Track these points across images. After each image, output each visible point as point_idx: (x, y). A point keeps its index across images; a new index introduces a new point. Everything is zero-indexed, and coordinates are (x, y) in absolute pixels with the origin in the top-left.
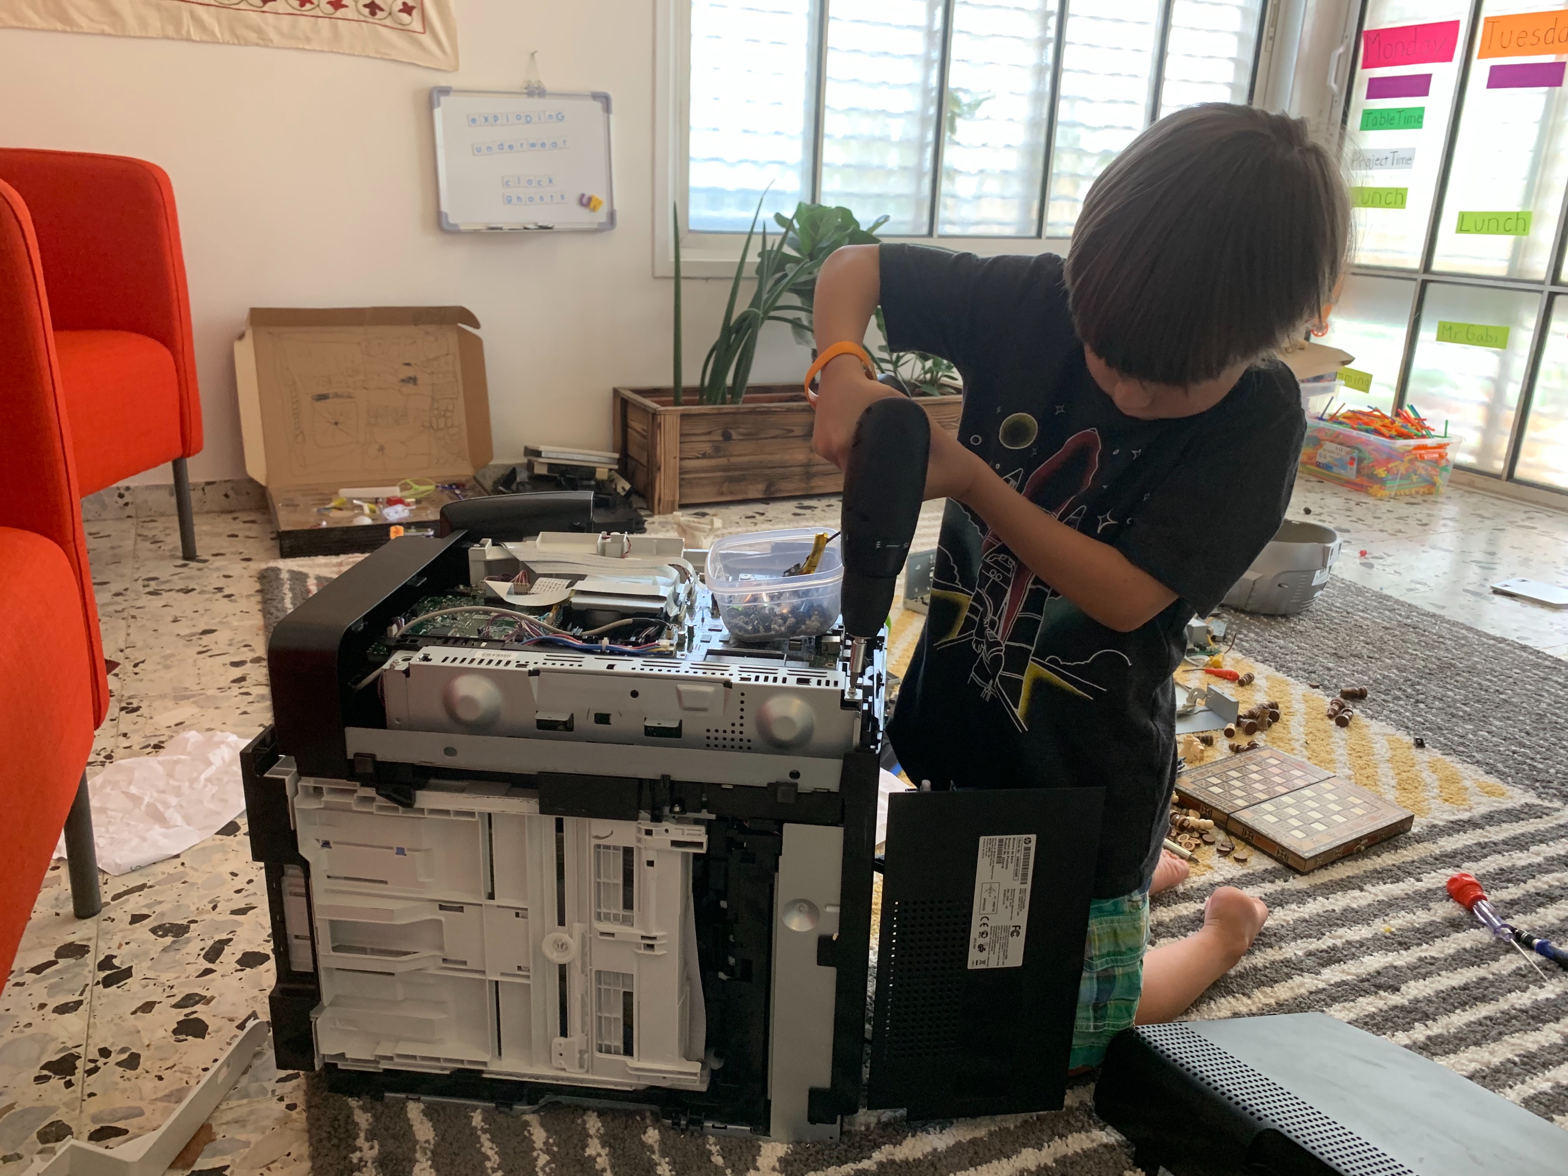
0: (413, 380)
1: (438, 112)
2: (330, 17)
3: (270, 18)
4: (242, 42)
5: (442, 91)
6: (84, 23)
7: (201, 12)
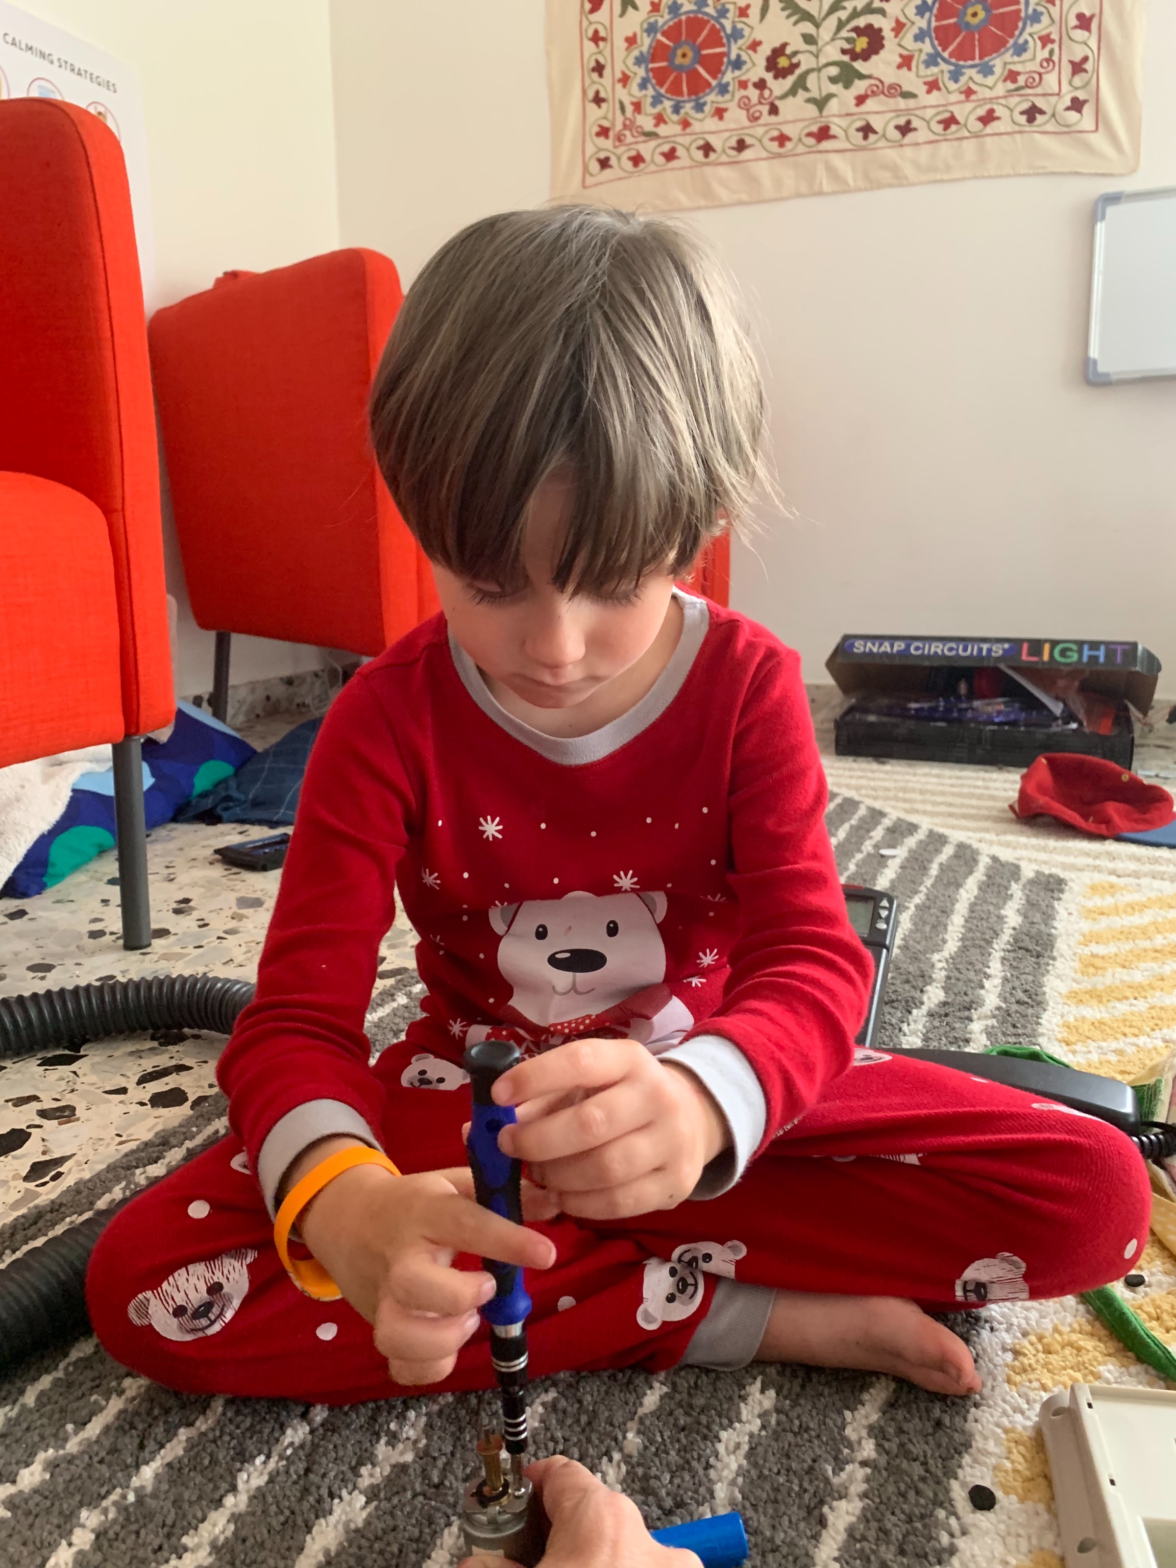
1: (1100, 228)
2: (977, 136)
3: (908, 152)
4: (874, 185)
5: (1114, 199)
6: (724, 195)
7: (837, 160)
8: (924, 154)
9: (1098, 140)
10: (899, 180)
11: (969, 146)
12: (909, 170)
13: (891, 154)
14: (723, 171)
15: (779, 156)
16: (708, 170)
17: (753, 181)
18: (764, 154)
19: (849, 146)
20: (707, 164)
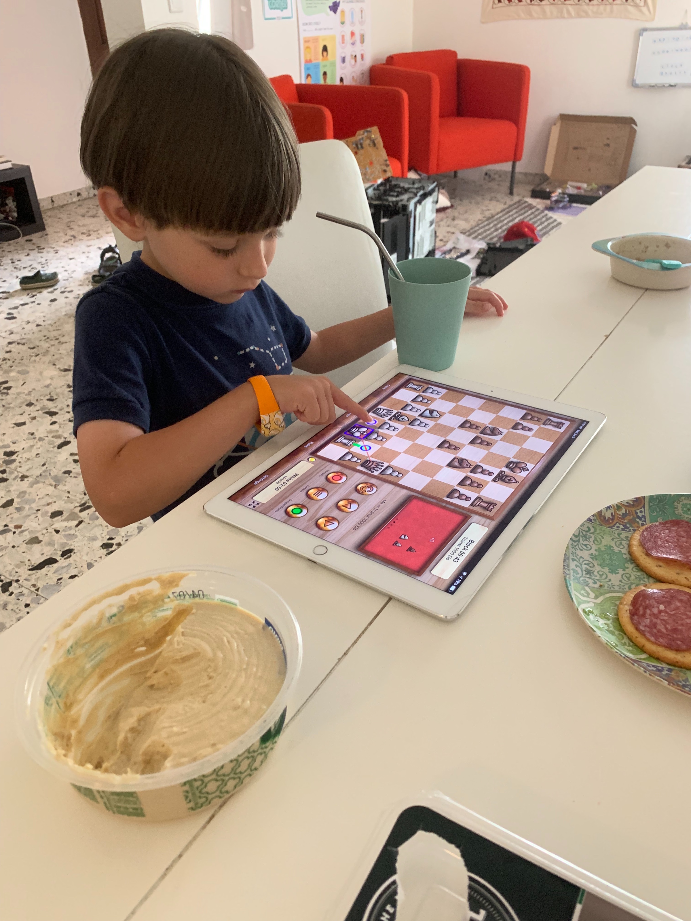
0: (608, 145)
1: (641, 38)
2: (610, 4)
3: (591, 7)
4: (579, 16)
5: (645, 30)
6: (535, 15)
7: (570, 8)
8: (595, 9)
9: (644, 9)
10: (587, 15)
11: (608, 8)
12: (590, 12)
13: (585, 7)
14: (536, 8)
15: (553, 4)
16: (531, 7)
17: (544, 12)
18: (548, 3)
19: (574, 3)
20: (531, 5)
